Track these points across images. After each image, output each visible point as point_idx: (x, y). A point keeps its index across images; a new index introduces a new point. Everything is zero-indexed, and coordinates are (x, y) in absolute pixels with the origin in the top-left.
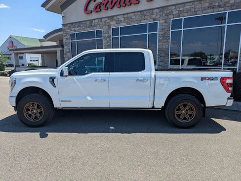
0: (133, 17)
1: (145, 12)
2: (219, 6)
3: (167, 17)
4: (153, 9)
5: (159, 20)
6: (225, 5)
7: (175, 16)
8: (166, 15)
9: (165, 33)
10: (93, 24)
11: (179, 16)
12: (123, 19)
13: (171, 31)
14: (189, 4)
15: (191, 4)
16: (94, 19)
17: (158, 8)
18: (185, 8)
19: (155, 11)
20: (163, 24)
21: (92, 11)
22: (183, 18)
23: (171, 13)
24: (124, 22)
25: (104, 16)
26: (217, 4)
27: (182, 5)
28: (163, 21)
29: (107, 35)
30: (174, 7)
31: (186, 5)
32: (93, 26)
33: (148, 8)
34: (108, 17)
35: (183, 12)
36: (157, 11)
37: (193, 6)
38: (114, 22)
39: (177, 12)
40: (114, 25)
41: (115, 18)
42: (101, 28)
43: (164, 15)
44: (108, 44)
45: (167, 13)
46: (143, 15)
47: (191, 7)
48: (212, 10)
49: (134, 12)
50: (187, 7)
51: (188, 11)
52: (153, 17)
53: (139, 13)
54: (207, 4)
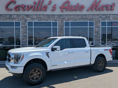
0: (43, 17)
1: (50, 16)
2: (85, 19)
3: (62, 20)
4: (55, 15)
5: (58, 21)
6: (87, 19)
7: (66, 20)
8: (62, 19)
9: (62, 28)
10: (12, 18)
11: (68, 21)
12: (36, 17)
13: (64, 27)
14: (72, 16)
15: (73, 16)
16: (14, 15)
17: (57, 15)
18: (71, 17)
19: (55, 16)
20: (60, 23)
21: (12, 9)
22: (70, 22)
23: (64, 18)
24: (37, 19)
25: (22, 14)
26: (84, 18)
27: (69, 16)
28: (60, 22)
29: (24, 25)
30: (65, 16)
31: (71, 16)
32: (13, 19)
33: (52, 14)
34: (25, 15)
35: (70, 19)
36: (57, 16)
37: (74, 17)
38: (30, 19)
39: (67, 19)
40: (29, 20)
41: (30, 16)
42: (19, 21)
43: (60, 19)
44: (25, 31)
45: (62, 18)
46: (49, 17)
47: (73, 17)
48: (82, 20)
49: (44, 15)
50: (72, 17)
51: (72, 19)
52: (55, 19)
53: (47, 16)
54: (80, 17)
